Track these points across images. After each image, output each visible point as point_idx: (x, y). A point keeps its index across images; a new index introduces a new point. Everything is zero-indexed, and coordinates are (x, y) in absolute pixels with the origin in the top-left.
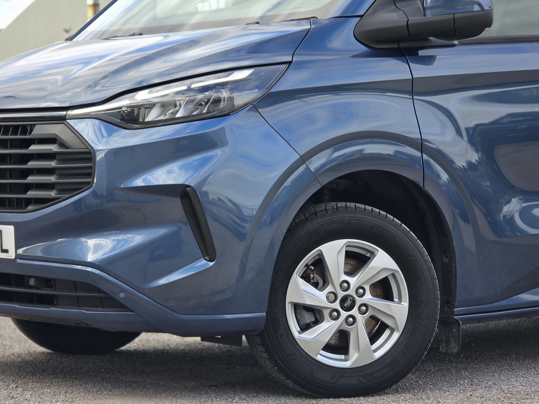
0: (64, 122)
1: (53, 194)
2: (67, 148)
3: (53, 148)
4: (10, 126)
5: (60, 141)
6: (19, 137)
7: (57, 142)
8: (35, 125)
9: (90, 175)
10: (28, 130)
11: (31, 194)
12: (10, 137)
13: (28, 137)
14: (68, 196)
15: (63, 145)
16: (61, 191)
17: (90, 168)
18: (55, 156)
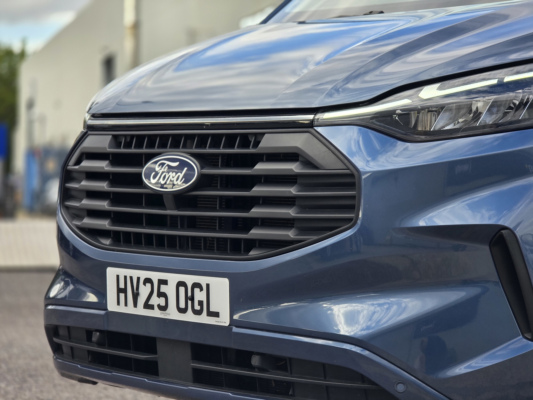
0: (310, 130)
1: (291, 234)
2: (316, 168)
3: (294, 167)
4: (222, 135)
5: (305, 158)
6: (236, 150)
7: (300, 158)
8: (264, 134)
9: (353, 208)
10: (251, 142)
11: (256, 233)
12: (222, 150)
13: (251, 150)
14: (315, 238)
15: (308, 163)
16: (303, 230)
17: (353, 197)
18: (296, 179)
